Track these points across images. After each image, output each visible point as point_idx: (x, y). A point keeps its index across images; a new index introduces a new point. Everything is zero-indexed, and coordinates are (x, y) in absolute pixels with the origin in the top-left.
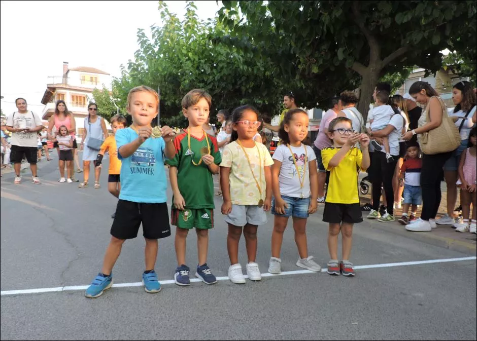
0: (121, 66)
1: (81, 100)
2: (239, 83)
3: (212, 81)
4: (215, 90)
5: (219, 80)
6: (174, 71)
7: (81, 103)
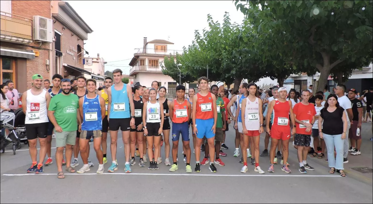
0: (183, 48)
1: (155, 63)
2: (257, 63)
3: (240, 63)
4: (242, 68)
5: (244, 63)
6: (217, 58)
7: (155, 65)
